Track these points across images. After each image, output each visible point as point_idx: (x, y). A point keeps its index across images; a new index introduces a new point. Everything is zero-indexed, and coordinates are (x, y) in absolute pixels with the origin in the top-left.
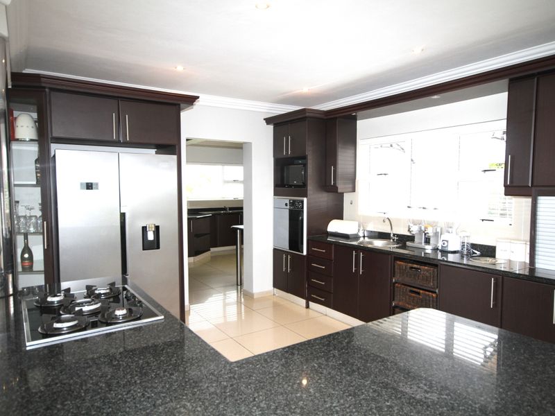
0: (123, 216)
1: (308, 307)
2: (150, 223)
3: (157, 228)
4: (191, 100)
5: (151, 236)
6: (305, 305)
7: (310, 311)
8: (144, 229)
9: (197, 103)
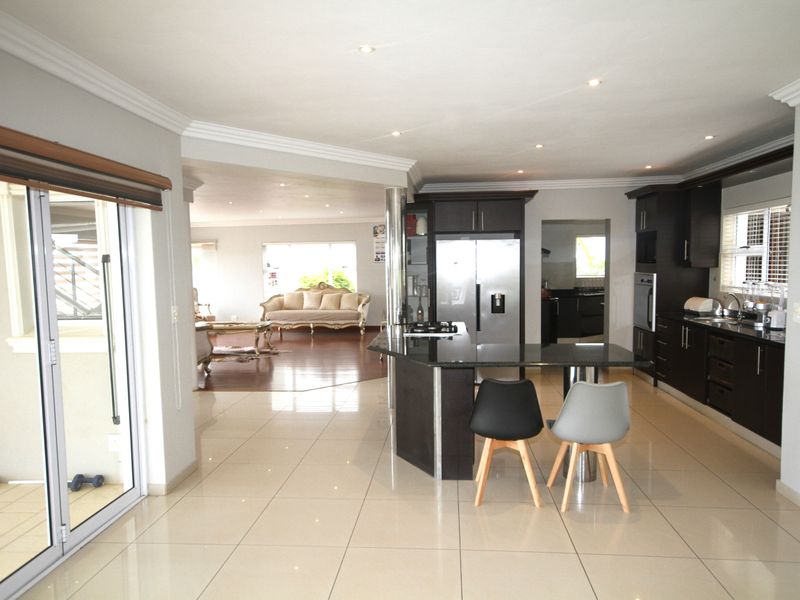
0: (478, 287)
1: (656, 385)
2: (497, 293)
3: (503, 297)
4: (532, 194)
5: (498, 304)
6: (652, 383)
7: (659, 390)
8: (493, 297)
9: (537, 196)
